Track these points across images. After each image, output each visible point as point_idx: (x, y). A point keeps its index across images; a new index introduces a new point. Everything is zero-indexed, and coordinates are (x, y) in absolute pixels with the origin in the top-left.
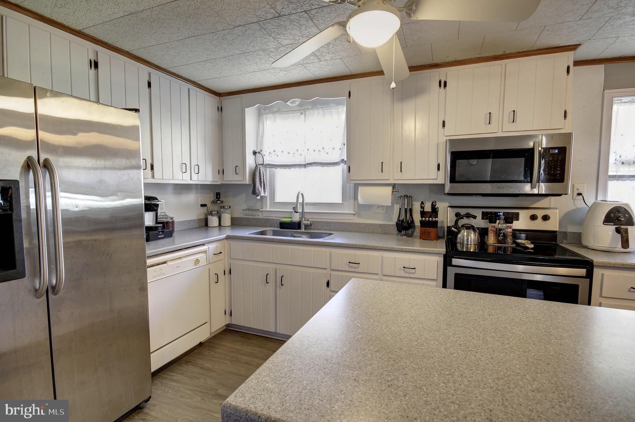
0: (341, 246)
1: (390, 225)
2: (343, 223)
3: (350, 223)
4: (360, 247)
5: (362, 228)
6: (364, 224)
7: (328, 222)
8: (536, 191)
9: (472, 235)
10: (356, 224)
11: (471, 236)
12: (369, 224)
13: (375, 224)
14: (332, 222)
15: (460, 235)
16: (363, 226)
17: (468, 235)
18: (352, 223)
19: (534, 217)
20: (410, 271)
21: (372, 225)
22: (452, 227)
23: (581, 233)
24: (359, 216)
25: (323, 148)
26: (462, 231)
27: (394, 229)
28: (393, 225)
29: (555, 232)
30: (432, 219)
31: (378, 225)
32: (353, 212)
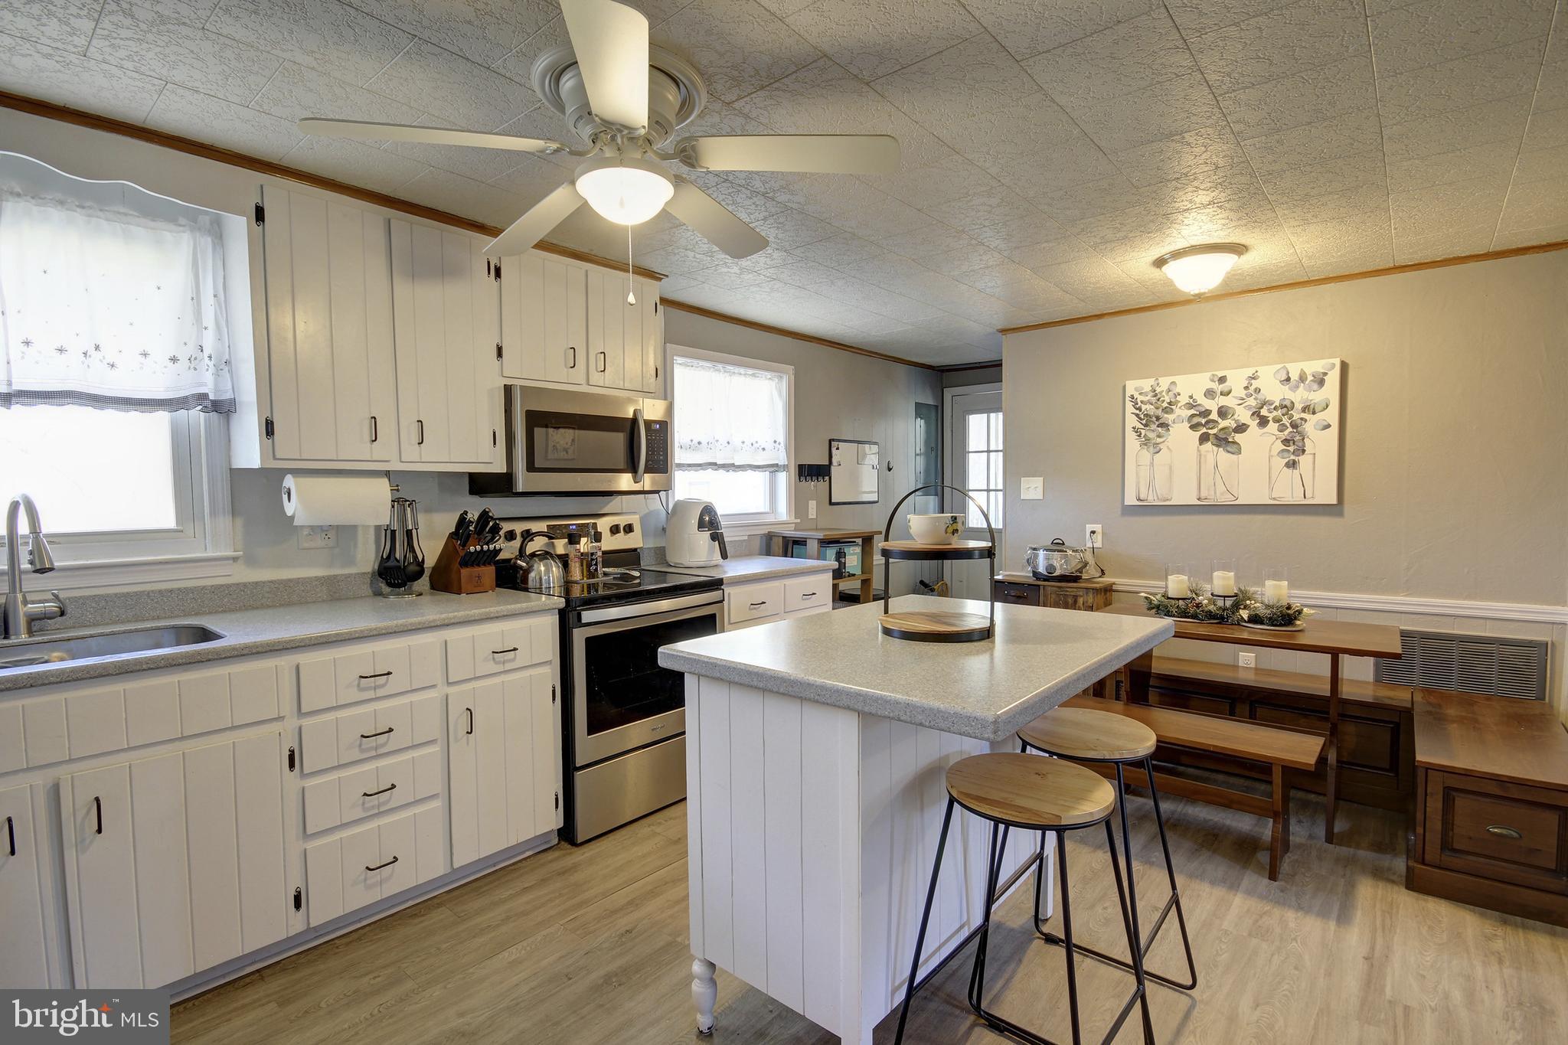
0: (335, 639)
1: (352, 574)
2: (192, 590)
3: (222, 586)
4: (390, 631)
5: (267, 595)
6: (271, 582)
7: (127, 595)
8: (637, 487)
9: (554, 569)
10: (245, 585)
11: (552, 571)
12: (290, 580)
13: (308, 578)
14: (148, 594)
15: (532, 575)
16: (268, 590)
17: (548, 571)
18: (228, 586)
19: (627, 529)
20: (506, 658)
21: (297, 581)
22: (516, 559)
23: (664, 547)
24: (250, 560)
25: (97, 348)
26: (536, 566)
27: (364, 583)
28: (358, 574)
29: (635, 550)
30: (482, 547)
31: (317, 579)
32: (230, 553)
